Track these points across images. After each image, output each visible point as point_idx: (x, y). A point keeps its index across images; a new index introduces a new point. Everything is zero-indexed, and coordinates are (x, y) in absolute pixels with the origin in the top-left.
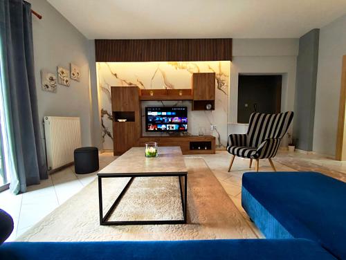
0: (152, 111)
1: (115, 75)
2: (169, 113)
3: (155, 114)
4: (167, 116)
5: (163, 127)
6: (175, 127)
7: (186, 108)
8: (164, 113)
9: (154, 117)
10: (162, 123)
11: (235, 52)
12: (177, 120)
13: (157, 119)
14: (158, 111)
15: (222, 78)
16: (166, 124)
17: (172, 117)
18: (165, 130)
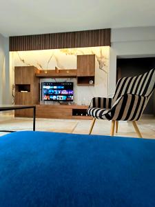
0: (46, 85)
1: (23, 61)
2: (59, 87)
3: (49, 87)
4: (58, 89)
5: (54, 97)
6: (64, 98)
7: (72, 83)
8: (55, 87)
9: (48, 90)
10: (54, 94)
11: (113, 40)
12: (65, 92)
13: (50, 91)
14: (51, 85)
15: (103, 60)
16: (56, 95)
17: (61, 89)
18: (56, 100)
